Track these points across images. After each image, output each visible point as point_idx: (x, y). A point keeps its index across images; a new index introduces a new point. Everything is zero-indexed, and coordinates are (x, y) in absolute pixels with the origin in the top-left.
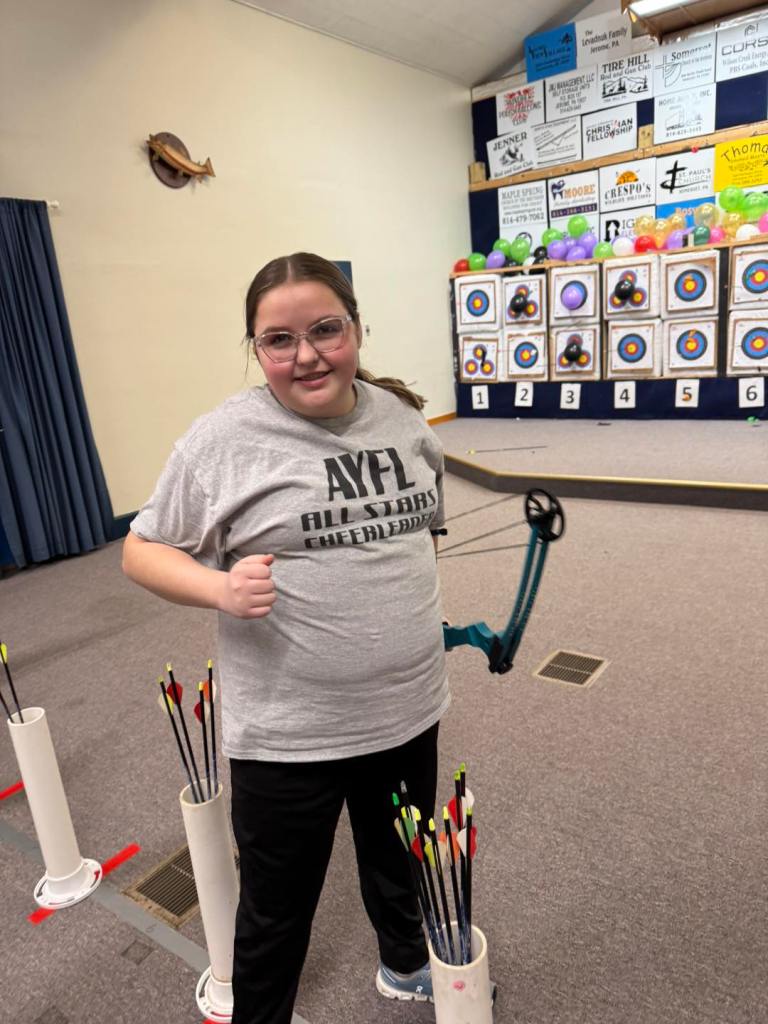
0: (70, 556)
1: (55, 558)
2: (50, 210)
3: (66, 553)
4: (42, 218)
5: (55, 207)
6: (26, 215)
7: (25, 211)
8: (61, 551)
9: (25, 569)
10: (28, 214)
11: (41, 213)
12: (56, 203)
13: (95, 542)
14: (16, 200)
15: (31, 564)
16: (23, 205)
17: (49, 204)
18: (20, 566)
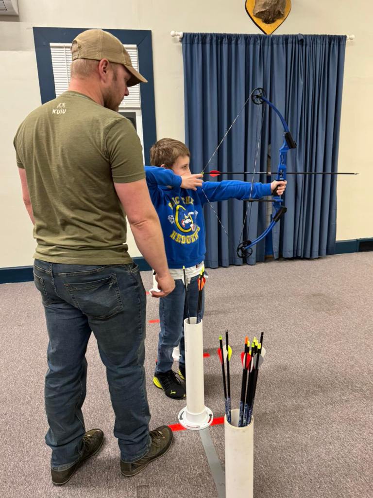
0: (304, 258)
1: (296, 258)
2: (348, 41)
3: (302, 257)
4: (341, 46)
5: (351, 39)
6: (332, 46)
7: (332, 42)
8: (300, 255)
9: (277, 260)
10: (334, 44)
11: (342, 43)
12: (353, 36)
13: (320, 253)
14: (329, 35)
15: (281, 258)
16: (331, 38)
17: (348, 37)
18: (275, 258)
